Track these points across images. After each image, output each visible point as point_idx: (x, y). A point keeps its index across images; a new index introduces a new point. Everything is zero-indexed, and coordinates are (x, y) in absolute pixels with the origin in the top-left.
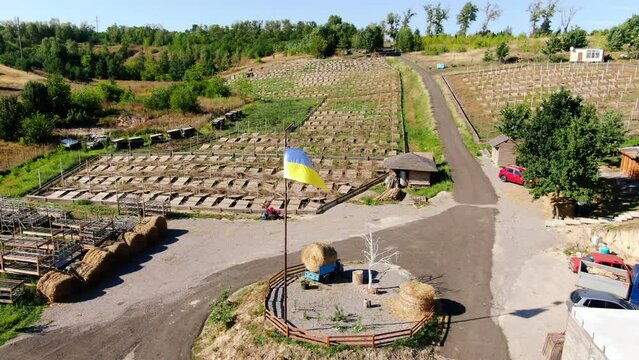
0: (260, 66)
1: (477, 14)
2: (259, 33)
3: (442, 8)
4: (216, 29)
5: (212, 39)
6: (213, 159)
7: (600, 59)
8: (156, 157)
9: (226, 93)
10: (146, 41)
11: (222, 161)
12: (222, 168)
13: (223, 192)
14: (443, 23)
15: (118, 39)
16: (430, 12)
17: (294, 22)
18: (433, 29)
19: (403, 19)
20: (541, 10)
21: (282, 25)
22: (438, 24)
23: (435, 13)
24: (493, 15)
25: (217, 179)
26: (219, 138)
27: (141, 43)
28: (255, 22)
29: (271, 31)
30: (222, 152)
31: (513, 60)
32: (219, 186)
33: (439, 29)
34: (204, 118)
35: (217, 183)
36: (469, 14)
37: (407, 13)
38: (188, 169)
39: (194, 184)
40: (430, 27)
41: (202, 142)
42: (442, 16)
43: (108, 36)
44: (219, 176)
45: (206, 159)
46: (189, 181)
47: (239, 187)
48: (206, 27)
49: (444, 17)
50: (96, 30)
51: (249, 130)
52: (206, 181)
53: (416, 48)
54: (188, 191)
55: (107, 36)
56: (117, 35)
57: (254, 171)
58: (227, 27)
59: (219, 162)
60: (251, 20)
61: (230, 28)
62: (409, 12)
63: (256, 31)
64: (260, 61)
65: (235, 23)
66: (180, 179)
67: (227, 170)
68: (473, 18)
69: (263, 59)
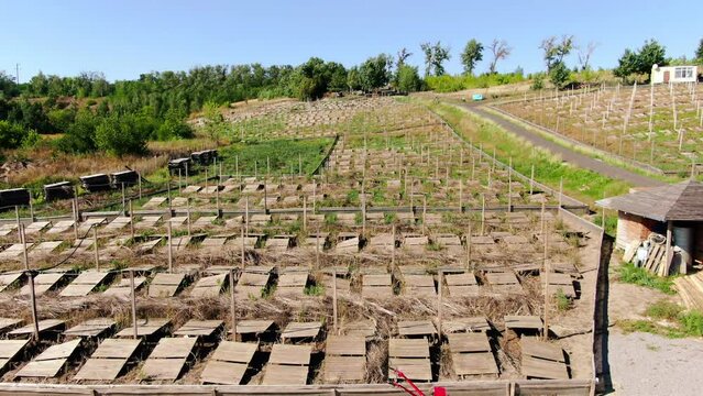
0: (231, 111)
1: (482, 53)
2: (224, 79)
3: (443, 46)
4: (169, 75)
5: (166, 87)
6: (177, 222)
7: (694, 78)
8: (44, 224)
9: (188, 134)
10: (80, 91)
11: (195, 226)
12: (197, 239)
13: (212, 312)
14: (444, 63)
15: (45, 90)
16: (429, 52)
17: (266, 66)
18: (433, 71)
19: (397, 60)
20: (556, 47)
21: (252, 69)
22: (439, 66)
23: (433, 52)
24: (501, 54)
25: (188, 269)
26: (184, 187)
27: (74, 93)
28: (219, 68)
29: (239, 76)
30: (194, 208)
31: (576, 85)
32: (198, 291)
33: (440, 70)
34: (155, 160)
35: (188, 281)
36: (474, 54)
37: (401, 54)
38: (112, 246)
39: (121, 290)
40: (429, 68)
41: (150, 195)
42: (442, 55)
43: (30, 86)
44: (195, 261)
45: (157, 224)
46: (108, 281)
47: (257, 291)
48: (158, 73)
49: (445, 57)
50: (16, 81)
51: (238, 175)
52: (159, 278)
53: (423, 87)
54: (103, 313)
55: (30, 88)
56: (43, 86)
57: (279, 245)
58: (184, 73)
59: (188, 228)
60: (214, 65)
61: (188, 75)
62: (404, 52)
63: (221, 76)
64: (230, 107)
65: (193, 68)
66: (84, 277)
67: (212, 246)
68: (479, 58)
69: (233, 105)
